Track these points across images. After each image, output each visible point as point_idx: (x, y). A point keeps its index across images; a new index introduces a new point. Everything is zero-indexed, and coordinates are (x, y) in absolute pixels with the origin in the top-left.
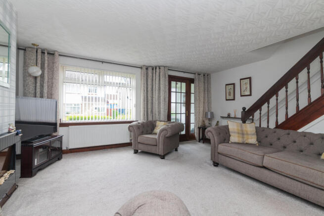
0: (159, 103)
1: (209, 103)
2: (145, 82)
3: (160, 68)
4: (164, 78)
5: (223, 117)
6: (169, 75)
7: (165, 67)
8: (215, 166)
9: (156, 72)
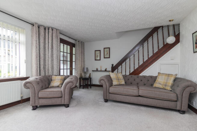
0: (52, 60)
1: (84, 62)
2: (38, 39)
3: (52, 30)
4: (56, 39)
5: (93, 71)
6: (60, 38)
7: (57, 30)
8: (105, 102)
9: (48, 32)
